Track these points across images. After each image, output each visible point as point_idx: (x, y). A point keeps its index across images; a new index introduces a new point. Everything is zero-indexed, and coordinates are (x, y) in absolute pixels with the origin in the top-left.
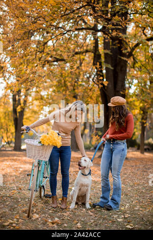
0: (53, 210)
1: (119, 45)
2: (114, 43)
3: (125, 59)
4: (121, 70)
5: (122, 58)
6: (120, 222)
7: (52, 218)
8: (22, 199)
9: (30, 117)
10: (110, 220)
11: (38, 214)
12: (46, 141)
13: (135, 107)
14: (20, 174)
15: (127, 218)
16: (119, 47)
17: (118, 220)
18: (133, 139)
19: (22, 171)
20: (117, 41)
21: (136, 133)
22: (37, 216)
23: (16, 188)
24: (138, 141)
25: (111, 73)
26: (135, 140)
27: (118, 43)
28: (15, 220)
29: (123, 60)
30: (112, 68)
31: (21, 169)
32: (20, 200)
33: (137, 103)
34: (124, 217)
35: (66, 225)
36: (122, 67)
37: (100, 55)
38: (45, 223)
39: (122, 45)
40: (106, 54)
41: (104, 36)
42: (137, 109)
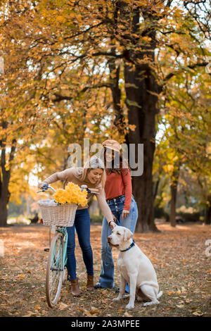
0: (85, 298)
1: (146, 77)
2: (140, 74)
3: (155, 94)
4: (149, 111)
5: (151, 93)
6: (181, 309)
7: (88, 307)
8: (36, 285)
10: (167, 307)
11: (65, 302)
13: (168, 162)
14: (20, 254)
15: (188, 304)
16: (146, 79)
17: (178, 306)
18: (160, 207)
19: (21, 250)
20: (143, 72)
21: (165, 199)
22: (66, 306)
23: (21, 271)
24: (167, 210)
25: (135, 115)
26: (162, 209)
27: (145, 74)
28: (36, 311)
30: (139, 107)
31: (19, 248)
32: (33, 286)
33: (170, 156)
34: (185, 303)
36: (150, 106)
39: (150, 77)
40: (127, 89)
41: (127, 64)
42: (170, 164)
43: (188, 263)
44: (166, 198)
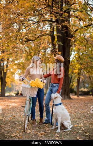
0: (38, 128)
1: (66, 31)
2: (63, 29)
3: (70, 39)
4: (67, 46)
5: (69, 38)
6: (81, 133)
7: (40, 132)
9: (10, 76)
10: (75, 132)
12: (34, 84)
13: (75, 69)
15: (84, 130)
17: (79, 131)
18: (72, 88)
19: (11, 107)
20: (65, 28)
22: (30, 131)
23: (11, 116)
24: (75, 90)
25: (61, 48)
27: (65, 29)
28: (17, 133)
29: (69, 39)
30: (62, 45)
31: (10, 106)
32: (16, 123)
33: (77, 66)
35: (49, 135)
36: (68, 44)
37: (54, 37)
38: (36, 135)
39: (68, 31)
40: (58, 36)
41: (58, 25)
42: (77, 69)
43: (84, 113)
44: (75, 84)
